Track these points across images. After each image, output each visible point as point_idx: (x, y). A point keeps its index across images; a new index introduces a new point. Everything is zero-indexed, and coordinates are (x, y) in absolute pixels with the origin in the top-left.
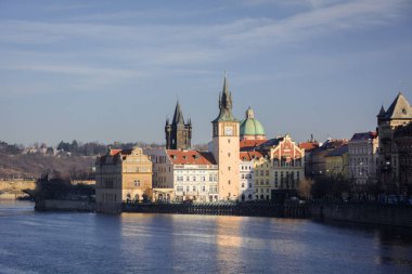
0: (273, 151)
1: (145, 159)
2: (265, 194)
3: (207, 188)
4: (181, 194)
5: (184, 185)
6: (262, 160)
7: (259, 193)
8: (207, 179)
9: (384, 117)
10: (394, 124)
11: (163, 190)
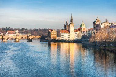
0: (81, 30)
1: (55, 32)
2: (79, 38)
3: (68, 37)
4: (62, 38)
5: (63, 37)
6: (79, 32)
7: (78, 38)
8: (68, 35)
9: (94, 23)
10: (96, 24)
11: (59, 38)
